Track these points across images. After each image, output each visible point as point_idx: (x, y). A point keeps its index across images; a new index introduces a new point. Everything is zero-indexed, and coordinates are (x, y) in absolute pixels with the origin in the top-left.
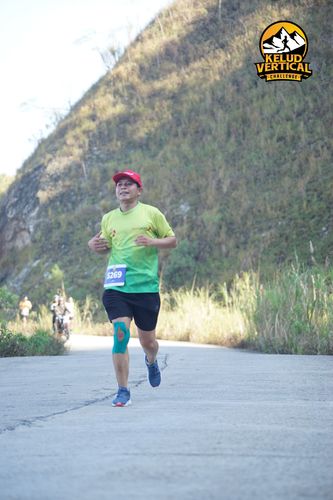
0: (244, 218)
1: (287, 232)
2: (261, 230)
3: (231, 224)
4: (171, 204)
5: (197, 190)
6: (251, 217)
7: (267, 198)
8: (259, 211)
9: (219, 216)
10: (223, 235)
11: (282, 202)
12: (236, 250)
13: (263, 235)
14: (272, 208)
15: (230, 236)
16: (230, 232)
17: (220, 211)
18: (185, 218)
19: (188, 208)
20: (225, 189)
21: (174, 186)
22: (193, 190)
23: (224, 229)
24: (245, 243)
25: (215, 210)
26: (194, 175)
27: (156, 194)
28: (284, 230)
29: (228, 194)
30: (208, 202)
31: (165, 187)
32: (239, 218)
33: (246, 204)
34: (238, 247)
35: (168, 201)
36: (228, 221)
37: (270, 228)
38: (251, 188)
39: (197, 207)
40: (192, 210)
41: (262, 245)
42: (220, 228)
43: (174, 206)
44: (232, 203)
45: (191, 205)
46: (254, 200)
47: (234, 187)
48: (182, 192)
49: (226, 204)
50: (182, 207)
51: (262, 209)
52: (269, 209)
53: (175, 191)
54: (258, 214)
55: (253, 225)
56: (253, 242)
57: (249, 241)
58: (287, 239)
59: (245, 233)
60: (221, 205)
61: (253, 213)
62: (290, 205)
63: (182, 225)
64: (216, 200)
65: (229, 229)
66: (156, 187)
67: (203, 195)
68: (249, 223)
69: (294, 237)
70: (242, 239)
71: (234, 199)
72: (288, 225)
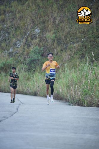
0: (66, 37)
1: (86, 44)
2: (73, 43)
3: (59, 39)
4: (31, 29)
5: (44, 22)
6: (69, 36)
7: (77, 27)
8: (73, 34)
9: (54, 35)
10: (55, 45)
11: (84, 29)
12: (61, 52)
13: (75, 45)
14: (79, 32)
15: (59, 45)
16: (59, 43)
17: (54, 33)
18: (37, 35)
19: (39, 31)
20: (57, 22)
21: (32, 20)
22: (42, 22)
23: (56, 42)
24: (66, 49)
25: (52, 32)
26: (42, 15)
27: (24, 24)
28: (85, 43)
29: (58, 25)
30: (49, 28)
31: (28, 20)
32: (63, 37)
33: (67, 30)
34: (62, 51)
35: (29, 27)
36: (58, 38)
37: (78, 42)
38: (69, 22)
39: (43, 30)
40: (41, 32)
41: (74, 50)
42: (54, 41)
43: (32, 29)
44: (60, 29)
45: (40, 30)
46: (71, 28)
47: (61, 21)
48: (36, 23)
49: (57, 30)
50: (36, 30)
51: (74, 32)
52: (78, 33)
53: (33, 22)
54: (72, 35)
55: (70, 40)
56: (69, 48)
57: (68, 48)
58: (86, 47)
59: (66, 44)
60: (55, 30)
61: (70, 34)
62: (88, 31)
63: (36, 39)
64: (53, 27)
65: (58, 42)
66: (24, 20)
67: (46, 25)
68: (68, 39)
69: (89, 46)
70: (64, 47)
71: (61, 27)
72: (87, 41)
